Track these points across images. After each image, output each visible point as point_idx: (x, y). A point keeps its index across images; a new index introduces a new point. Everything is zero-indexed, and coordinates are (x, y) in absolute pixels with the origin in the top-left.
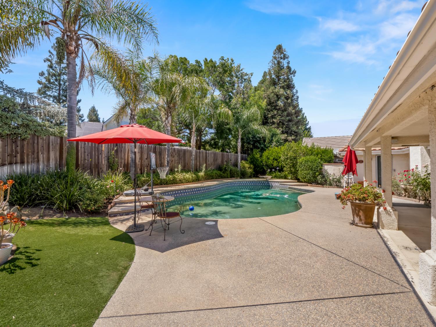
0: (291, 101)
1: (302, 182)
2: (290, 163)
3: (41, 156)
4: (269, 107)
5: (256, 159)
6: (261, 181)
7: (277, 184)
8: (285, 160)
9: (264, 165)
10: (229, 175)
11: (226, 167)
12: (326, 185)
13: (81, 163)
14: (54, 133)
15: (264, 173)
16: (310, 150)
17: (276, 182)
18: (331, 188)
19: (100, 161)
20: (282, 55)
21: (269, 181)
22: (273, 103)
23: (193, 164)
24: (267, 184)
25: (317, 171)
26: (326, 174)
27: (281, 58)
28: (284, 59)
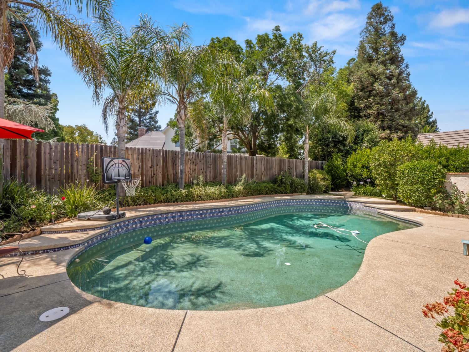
0: (396, 81)
1: (405, 204)
2: (385, 172)
4: (361, 94)
5: (335, 167)
6: (335, 200)
7: (359, 205)
8: (375, 167)
9: (349, 175)
10: (289, 188)
11: (282, 179)
12: (453, 212)
13: (45, 172)
15: (348, 187)
16: (427, 152)
17: (358, 202)
18: (464, 217)
19: (75, 171)
20: (382, 19)
21: (347, 199)
22: (367, 87)
23: (224, 174)
24: (343, 205)
25: (434, 186)
26: (451, 191)
27: (381, 23)
28: (385, 22)
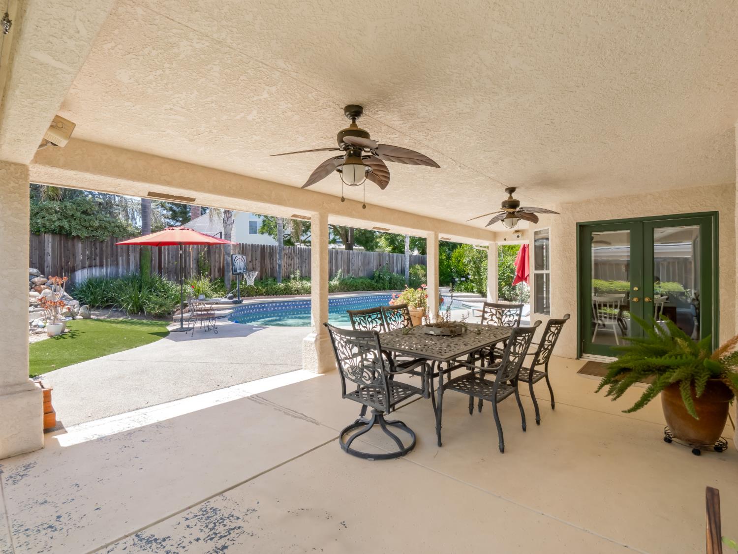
3: (120, 259)
9: (453, 270)
10: (387, 284)
11: (380, 274)
13: (164, 266)
14: (133, 234)
19: (188, 264)
